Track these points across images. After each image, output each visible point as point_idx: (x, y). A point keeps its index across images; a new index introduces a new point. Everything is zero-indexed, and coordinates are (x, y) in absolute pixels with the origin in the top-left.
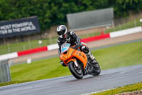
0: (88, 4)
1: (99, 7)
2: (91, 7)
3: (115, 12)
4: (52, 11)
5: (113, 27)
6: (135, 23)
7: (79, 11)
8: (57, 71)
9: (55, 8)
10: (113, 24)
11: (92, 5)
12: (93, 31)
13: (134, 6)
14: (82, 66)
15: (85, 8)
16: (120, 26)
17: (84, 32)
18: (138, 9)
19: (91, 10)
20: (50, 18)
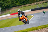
3: (1, 9)
5: (1, 14)
6: (8, 13)
14: (26, 20)
16: (3, 14)
18: (9, 8)
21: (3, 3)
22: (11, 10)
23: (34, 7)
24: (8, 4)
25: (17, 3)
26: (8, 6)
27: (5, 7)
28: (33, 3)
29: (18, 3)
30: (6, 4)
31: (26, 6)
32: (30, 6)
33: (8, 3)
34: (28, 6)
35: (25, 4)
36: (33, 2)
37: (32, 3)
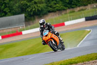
0: (7, 11)
1: (14, 14)
2: (9, 13)
3: (25, 17)
5: (25, 27)
10: (24, 25)
11: (10, 12)
12: (10, 30)
13: (39, 13)
15: (6, 14)
16: (29, 27)
17: (4, 31)
21: (28, 4)
23: (91, 13)
25: (57, 5)
26: (38, 10)
27: (33, 13)
28: (89, 5)
29: (59, 5)
30: (34, 7)
31: (75, 11)
32: (83, 12)
33: (39, 5)
34: (79, 11)
35: (73, 8)
36: (90, 3)
37: (87, 5)
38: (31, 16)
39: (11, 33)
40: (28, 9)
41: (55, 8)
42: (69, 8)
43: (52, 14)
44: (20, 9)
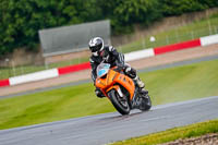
0: (71, 14)
2: (75, 18)
3: (112, 27)
4: (16, 26)
6: (144, 43)
7: (57, 25)
8: (25, 116)
9: (21, 21)
11: (77, 15)
12: (78, 56)
13: (142, 18)
15: (67, 20)
17: (65, 57)
18: (147, 22)
19: (75, 23)
20: (13, 36)
22: (154, 32)
24: (144, 4)
26: (141, 10)
27: (130, 18)
30: (133, 5)
38: (124, 24)
39: (79, 63)
40: (117, 9)
41: (178, 6)
42: (211, 7)
43: (173, 19)
44: (99, 9)
